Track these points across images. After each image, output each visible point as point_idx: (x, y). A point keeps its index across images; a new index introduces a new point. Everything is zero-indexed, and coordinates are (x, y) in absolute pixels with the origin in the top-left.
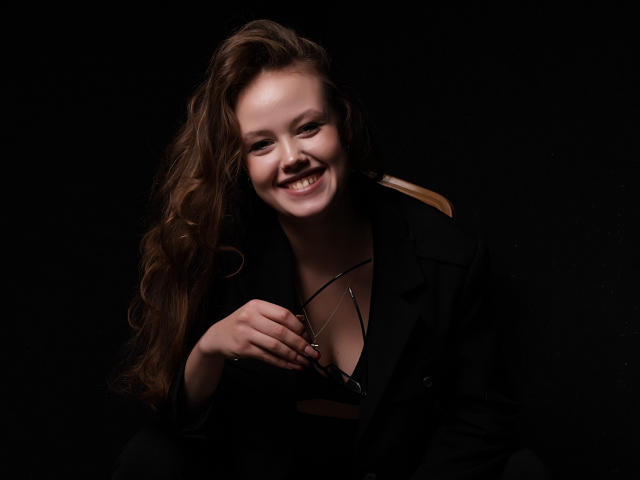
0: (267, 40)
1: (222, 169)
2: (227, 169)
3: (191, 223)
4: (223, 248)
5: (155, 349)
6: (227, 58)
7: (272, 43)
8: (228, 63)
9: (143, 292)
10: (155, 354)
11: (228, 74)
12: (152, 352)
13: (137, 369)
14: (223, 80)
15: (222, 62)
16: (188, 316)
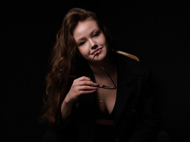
0: (78, 13)
1: (70, 54)
2: (71, 53)
3: (61, 70)
4: (71, 76)
5: (51, 109)
6: (68, 20)
7: (80, 13)
8: (68, 21)
9: (47, 93)
10: (51, 110)
11: (69, 24)
12: (50, 110)
13: (46, 115)
14: (68, 27)
15: (66, 21)
16: (60, 98)
